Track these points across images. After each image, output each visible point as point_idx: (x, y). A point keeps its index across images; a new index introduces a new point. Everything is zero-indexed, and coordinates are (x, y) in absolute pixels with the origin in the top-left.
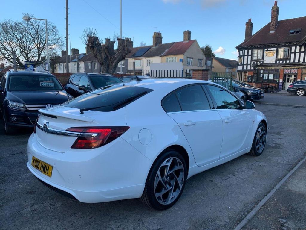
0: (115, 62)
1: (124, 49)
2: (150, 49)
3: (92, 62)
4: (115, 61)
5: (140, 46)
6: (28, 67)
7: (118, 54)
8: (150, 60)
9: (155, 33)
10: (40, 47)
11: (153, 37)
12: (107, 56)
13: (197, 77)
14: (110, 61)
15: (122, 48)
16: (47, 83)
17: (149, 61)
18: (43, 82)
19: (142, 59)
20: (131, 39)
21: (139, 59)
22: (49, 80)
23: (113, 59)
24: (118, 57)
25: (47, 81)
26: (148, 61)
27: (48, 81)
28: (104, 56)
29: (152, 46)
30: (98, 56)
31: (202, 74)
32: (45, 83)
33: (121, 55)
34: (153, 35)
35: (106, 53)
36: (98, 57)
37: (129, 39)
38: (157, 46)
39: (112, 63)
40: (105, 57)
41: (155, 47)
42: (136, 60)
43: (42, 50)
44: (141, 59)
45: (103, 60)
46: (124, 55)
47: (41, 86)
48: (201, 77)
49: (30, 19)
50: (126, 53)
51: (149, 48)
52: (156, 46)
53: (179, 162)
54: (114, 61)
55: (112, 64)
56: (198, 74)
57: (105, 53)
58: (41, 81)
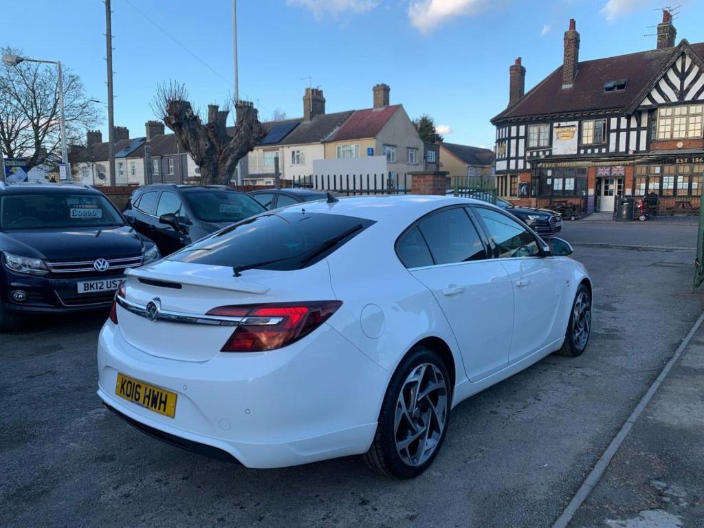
0: (233, 159)
1: (251, 128)
2: (300, 126)
3: (162, 158)
4: (232, 156)
5: (273, 120)
6: (12, 173)
7: (238, 141)
8: (298, 152)
9: (307, 90)
10: (40, 125)
11: (305, 100)
12: (212, 147)
13: (422, 190)
14: (220, 155)
15: (248, 127)
16: (87, 210)
17: (296, 154)
18: (76, 208)
19: (281, 149)
20: (252, 103)
21: (275, 150)
22: (89, 203)
23: (227, 152)
24: (237, 147)
25: (87, 206)
26: (293, 153)
27: (90, 206)
28: (206, 145)
29: (302, 120)
30: (190, 145)
31: (434, 181)
32: (82, 210)
33: (244, 141)
34: (304, 95)
35: (209, 139)
36: (192, 148)
37: (248, 103)
38: (315, 120)
39: (225, 160)
40: (207, 147)
41: (309, 122)
42: (267, 150)
43: (45, 132)
44: (278, 149)
45: (204, 153)
46: (252, 141)
47: (72, 217)
48: (430, 189)
49: (19, 61)
50: (256, 136)
51: (295, 125)
52: (311, 119)
53: (437, 374)
54: (229, 155)
55: (225, 163)
56: (424, 181)
57: (207, 138)
58: (72, 206)
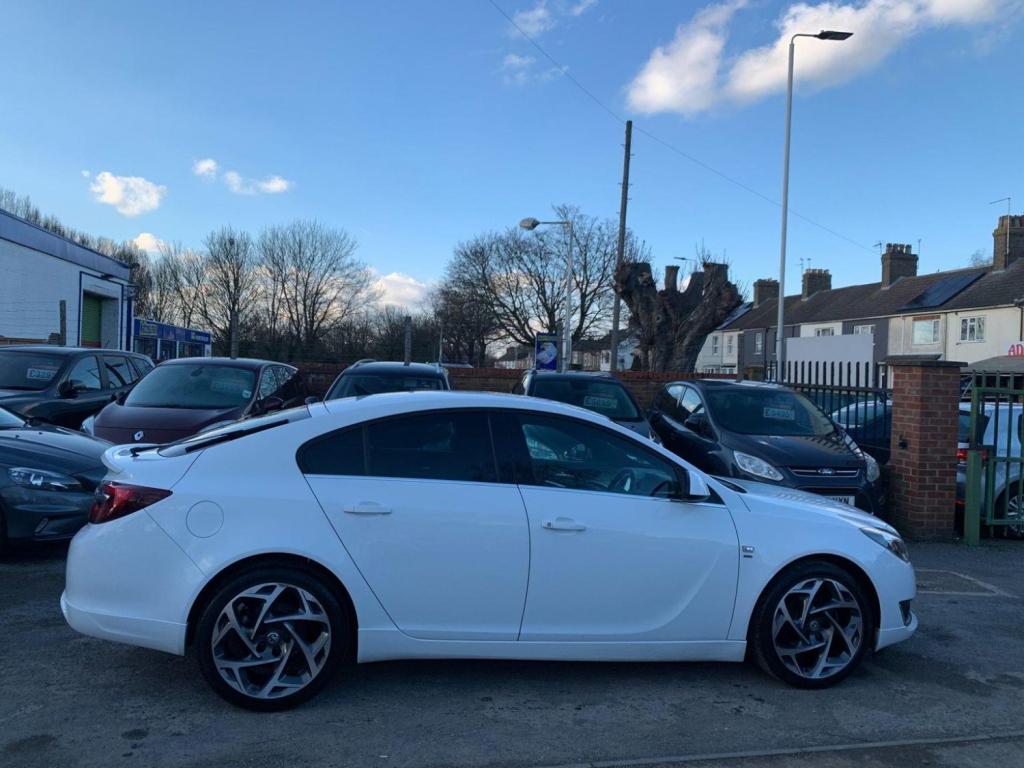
0: (692, 337)
1: (720, 294)
2: (986, 277)
3: (767, 331)
4: (691, 332)
7: (700, 312)
8: (973, 320)
9: (1003, 219)
11: (996, 235)
12: (667, 321)
14: (676, 331)
15: (715, 292)
17: (969, 323)
18: (590, 395)
19: (943, 316)
20: (909, 247)
23: (685, 328)
24: (698, 321)
26: (964, 321)
28: (658, 319)
29: (991, 268)
30: (641, 319)
33: (708, 312)
34: (997, 227)
35: (665, 311)
36: (642, 323)
37: (902, 246)
38: (1013, 267)
39: (681, 338)
40: (659, 321)
41: (1001, 272)
43: (592, 301)
44: (939, 317)
45: (655, 329)
46: (719, 312)
49: (535, 224)
50: (726, 305)
51: (979, 274)
52: (1006, 266)
54: (687, 331)
55: (682, 342)
57: (661, 309)
